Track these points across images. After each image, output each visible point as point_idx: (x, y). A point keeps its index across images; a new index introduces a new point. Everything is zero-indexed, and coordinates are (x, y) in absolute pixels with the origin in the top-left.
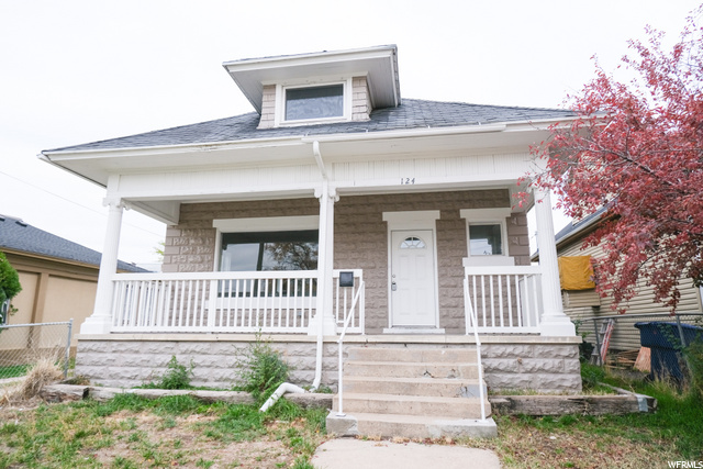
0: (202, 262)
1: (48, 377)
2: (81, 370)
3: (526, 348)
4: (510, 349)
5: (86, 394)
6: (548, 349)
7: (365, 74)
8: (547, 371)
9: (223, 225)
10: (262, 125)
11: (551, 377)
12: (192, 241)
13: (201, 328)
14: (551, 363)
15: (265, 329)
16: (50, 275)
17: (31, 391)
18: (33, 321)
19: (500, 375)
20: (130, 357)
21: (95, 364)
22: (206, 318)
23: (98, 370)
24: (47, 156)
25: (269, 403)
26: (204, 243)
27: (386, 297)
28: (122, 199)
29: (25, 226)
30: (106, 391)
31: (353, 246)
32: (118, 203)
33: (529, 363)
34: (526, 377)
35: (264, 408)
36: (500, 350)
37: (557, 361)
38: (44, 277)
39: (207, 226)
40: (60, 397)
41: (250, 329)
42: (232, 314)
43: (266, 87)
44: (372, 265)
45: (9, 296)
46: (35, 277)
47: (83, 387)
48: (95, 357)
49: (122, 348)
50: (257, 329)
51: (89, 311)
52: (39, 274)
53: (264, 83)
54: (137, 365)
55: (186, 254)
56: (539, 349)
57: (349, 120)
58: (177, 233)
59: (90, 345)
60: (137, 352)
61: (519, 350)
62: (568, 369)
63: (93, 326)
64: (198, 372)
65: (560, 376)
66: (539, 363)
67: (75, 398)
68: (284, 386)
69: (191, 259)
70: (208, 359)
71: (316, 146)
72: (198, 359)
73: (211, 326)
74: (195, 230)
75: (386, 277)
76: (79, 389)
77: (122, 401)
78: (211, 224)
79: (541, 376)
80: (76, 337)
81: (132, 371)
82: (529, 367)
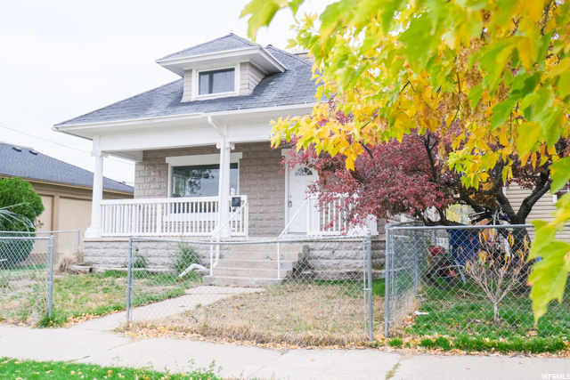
0: (160, 188)
1: (70, 262)
2: (87, 259)
3: (337, 244)
4: (328, 245)
5: (91, 270)
6: (350, 244)
7: (248, 60)
8: (349, 258)
9: (173, 161)
10: (184, 100)
11: (351, 262)
12: (152, 174)
13: (153, 234)
14: (351, 253)
15: (185, 234)
16: (61, 197)
17: (62, 269)
18: (52, 230)
19: (321, 261)
20: (113, 251)
21: (95, 255)
22: (155, 228)
23: (96, 259)
24: (57, 128)
25: (184, 273)
26: (160, 174)
27: (283, 212)
28: (103, 152)
29: (36, 154)
30: (100, 269)
31: (260, 175)
32: (100, 154)
33: (338, 253)
34: (336, 262)
35: (181, 276)
36: (322, 245)
37: (355, 252)
38: (56, 198)
39: (162, 162)
40: (77, 272)
41: (177, 234)
42: (171, 225)
43: (186, 71)
44: (273, 189)
45: (38, 214)
46: (50, 199)
47: (89, 267)
48: (94, 251)
49: (109, 246)
50: (180, 234)
51: (89, 224)
52: (52, 196)
53: (185, 69)
54: (118, 256)
55: (149, 182)
56: (345, 245)
57: (238, 94)
58: (142, 167)
59: (91, 244)
60: (117, 248)
61: (333, 245)
62: (360, 257)
63: (92, 233)
64: (152, 260)
65: (355, 261)
66: (343, 253)
67: (85, 273)
68: (193, 266)
69: (152, 187)
70: (157, 252)
71: (210, 120)
72: (151, 252)
73: (159, 232)
74: (154, 165)
75: (283, 197)
76: (87, 268)
77: (109, 273)
78: (164, 160)
79: (345, 261)
80: (82, 239)
81: (115, 259)
82: (338, 256)
